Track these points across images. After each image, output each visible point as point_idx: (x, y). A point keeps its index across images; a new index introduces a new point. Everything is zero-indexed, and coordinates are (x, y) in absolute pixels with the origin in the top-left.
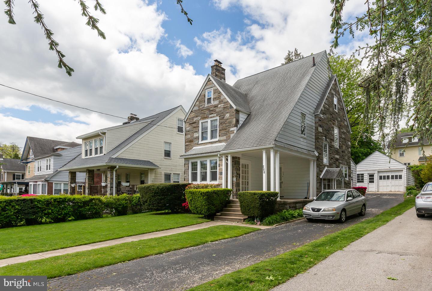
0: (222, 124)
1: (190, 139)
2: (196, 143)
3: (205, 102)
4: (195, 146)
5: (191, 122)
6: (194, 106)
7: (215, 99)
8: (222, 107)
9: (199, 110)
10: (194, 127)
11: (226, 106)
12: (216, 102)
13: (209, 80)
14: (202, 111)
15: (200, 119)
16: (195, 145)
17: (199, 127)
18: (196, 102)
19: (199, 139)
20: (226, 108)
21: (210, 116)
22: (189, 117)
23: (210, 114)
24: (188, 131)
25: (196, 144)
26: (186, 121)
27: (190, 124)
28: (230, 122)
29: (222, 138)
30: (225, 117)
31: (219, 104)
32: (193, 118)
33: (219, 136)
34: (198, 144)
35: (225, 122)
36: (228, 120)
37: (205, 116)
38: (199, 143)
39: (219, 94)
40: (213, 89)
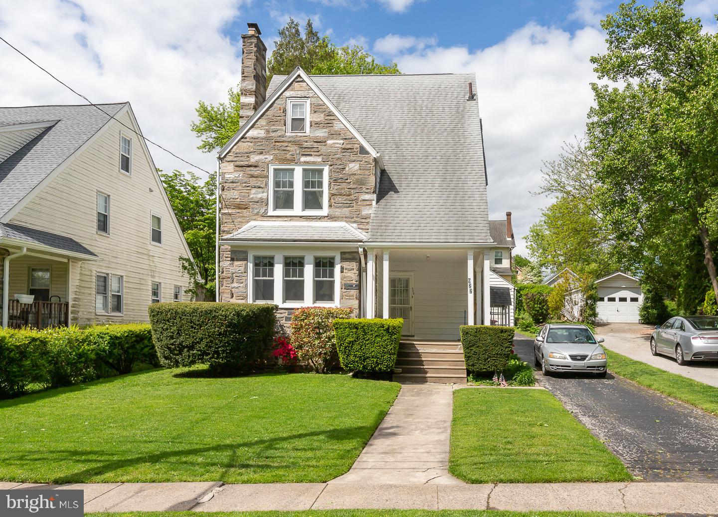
0: (339, 182)
1: (238, 200)
2: (258, 212)
3: (285, 125)
4: (255, 220)
5: (242, 163)
6: (252, 127)
7: (315, 125)
8: (337, 145)
9: (267, 139)
10: (252, 176)
11: (349, 146)
12: (321, 133)
13: (296, 78)
14: (276, 142)
15: (271, 162)
16: (255, 217)
17: (267, 177)
18: (259, 118)
19: (267, 204)
20: (349, 151)
21: (303, 159)
22: (233, 150)
23: (303, 155)
24: (232, 182)
25: (257, 214)
26: (225, 156)
27: (236, 166)
28: (361, 182)
29: (338, 212)
30: (347, 169)
31: (328, 138)
32: (248, 154)
33: (330, 206)
34: (265, 216)
35: (347, 179)
36: (356, 177)
37: (288, 156)
38: (268, 214)
39: (329, 118)
40: (309, 101)
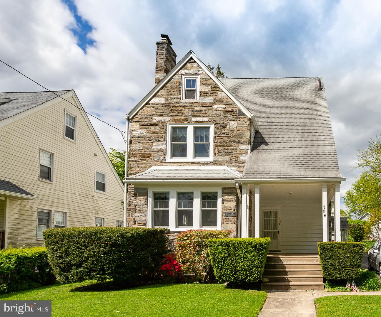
0: (222, 137)
1: (143, 151)
2: (158, 159)
3: (180, 94)
4: (156, 165)
5: (146, 123)
6: (154, 96)
7: (203, 94)
8: (221, 109)
9: (166, 105)
10: (154, 133)
11: (230, 110)
12: (208, 100)
13: (189, 60)
14: (173, 107)
15: (169, 122)
16: (156, 163)
17: (166, 133)
18: (160, 90)
19: (165, 154)
20: (230, 113)
21: (194, 119)
22: (140, 113)
23: (194, 116)
24: (138, 137)
25: (157, 161)
26: (133, 118)
27: (141, 125)
28: (239, 137)
29: (221, 159)
30: (228, 126)
31: (214, 104)
32: (151, 116)
33: (215, 154)
34: (164, 162)
35: (228, 134)
36: (235, 132)
37: (183, 117)
38: (166, 161)
39: (215, 89)
40: (199, 77)
